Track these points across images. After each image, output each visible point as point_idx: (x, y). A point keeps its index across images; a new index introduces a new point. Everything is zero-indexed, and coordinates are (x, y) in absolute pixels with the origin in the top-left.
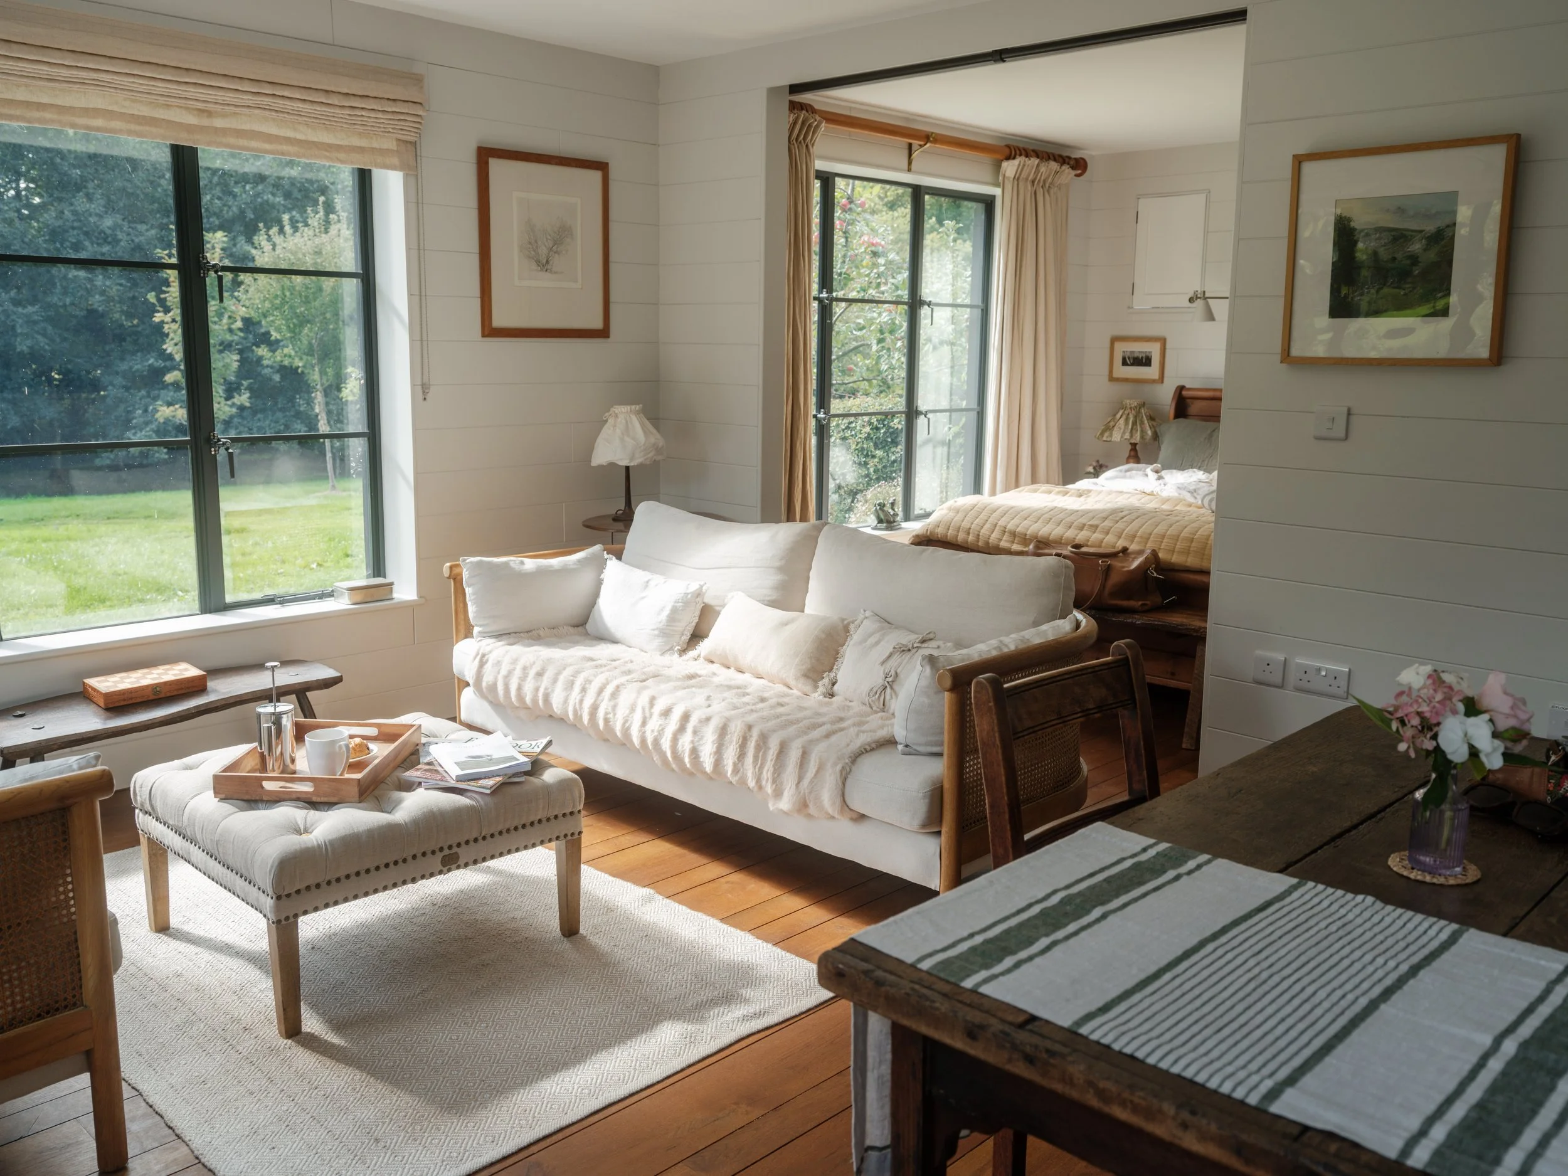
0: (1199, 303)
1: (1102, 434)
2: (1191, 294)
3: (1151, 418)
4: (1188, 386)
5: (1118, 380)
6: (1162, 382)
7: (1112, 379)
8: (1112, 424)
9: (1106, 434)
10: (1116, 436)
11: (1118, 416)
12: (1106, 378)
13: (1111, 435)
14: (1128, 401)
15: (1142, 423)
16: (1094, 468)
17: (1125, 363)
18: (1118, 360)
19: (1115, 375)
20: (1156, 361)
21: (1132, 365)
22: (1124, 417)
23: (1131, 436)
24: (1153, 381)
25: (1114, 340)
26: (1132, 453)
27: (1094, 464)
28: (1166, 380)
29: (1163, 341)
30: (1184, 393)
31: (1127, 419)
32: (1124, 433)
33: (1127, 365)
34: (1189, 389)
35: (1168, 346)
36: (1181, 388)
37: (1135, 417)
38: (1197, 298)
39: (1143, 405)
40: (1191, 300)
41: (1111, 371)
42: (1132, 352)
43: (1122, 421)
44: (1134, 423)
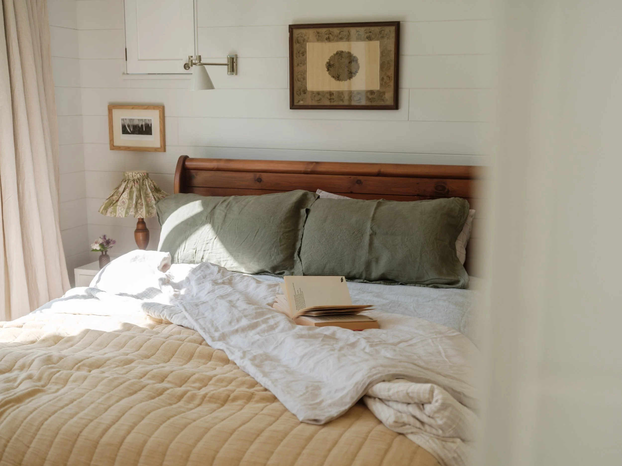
0: (195, 69)
1: (106, 209)
2: (185, 60)
3: (156, 190)
4: (191, 156)
5: (119, 148)
6: (165, 151)
7: (113, 147)
8: (115, 197)
9: (110, 210)
10: (121, 212)
11: (121, 189)
12: (108, 146)
13: (115, 211)
14: (130, 174)
15: (147, 196)
16: (101, 245)
17: (125, 131)
18: (118, 129)
19: (116, 143)
20: (156, 128)
21: (133, 133)
22: (127, 191)
23: (136, 212)
24: (156, 150)
25: (112, 107)
26: (141, 226)
27: (101, 241)
28: (167, 148)
29: (162, 109)
30: (188, 164)
31: (131, 193)
32: (129, 208)
33: (128, 133)
34: (193, 160)
35: (167, 114)
36: (184, 159)
37: (139, 191)
38: (193, 64)
39: (147, 176)
40: (186, 66)
41: (112, 140)
42: (131, 120)
43: (125, 195)
44: (139, 197)
